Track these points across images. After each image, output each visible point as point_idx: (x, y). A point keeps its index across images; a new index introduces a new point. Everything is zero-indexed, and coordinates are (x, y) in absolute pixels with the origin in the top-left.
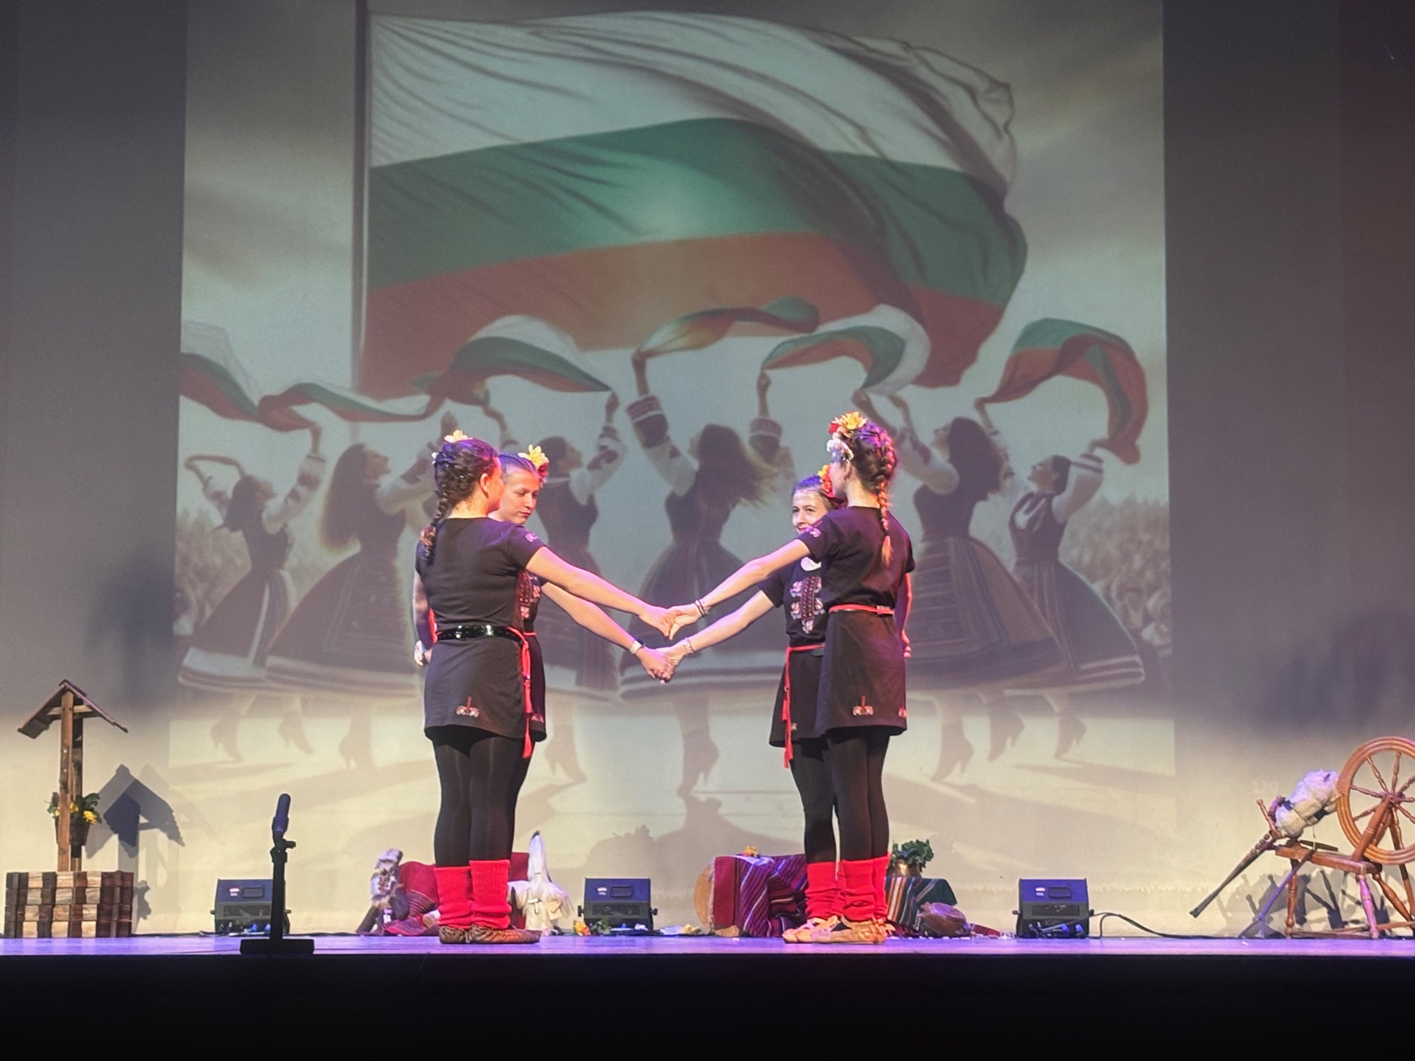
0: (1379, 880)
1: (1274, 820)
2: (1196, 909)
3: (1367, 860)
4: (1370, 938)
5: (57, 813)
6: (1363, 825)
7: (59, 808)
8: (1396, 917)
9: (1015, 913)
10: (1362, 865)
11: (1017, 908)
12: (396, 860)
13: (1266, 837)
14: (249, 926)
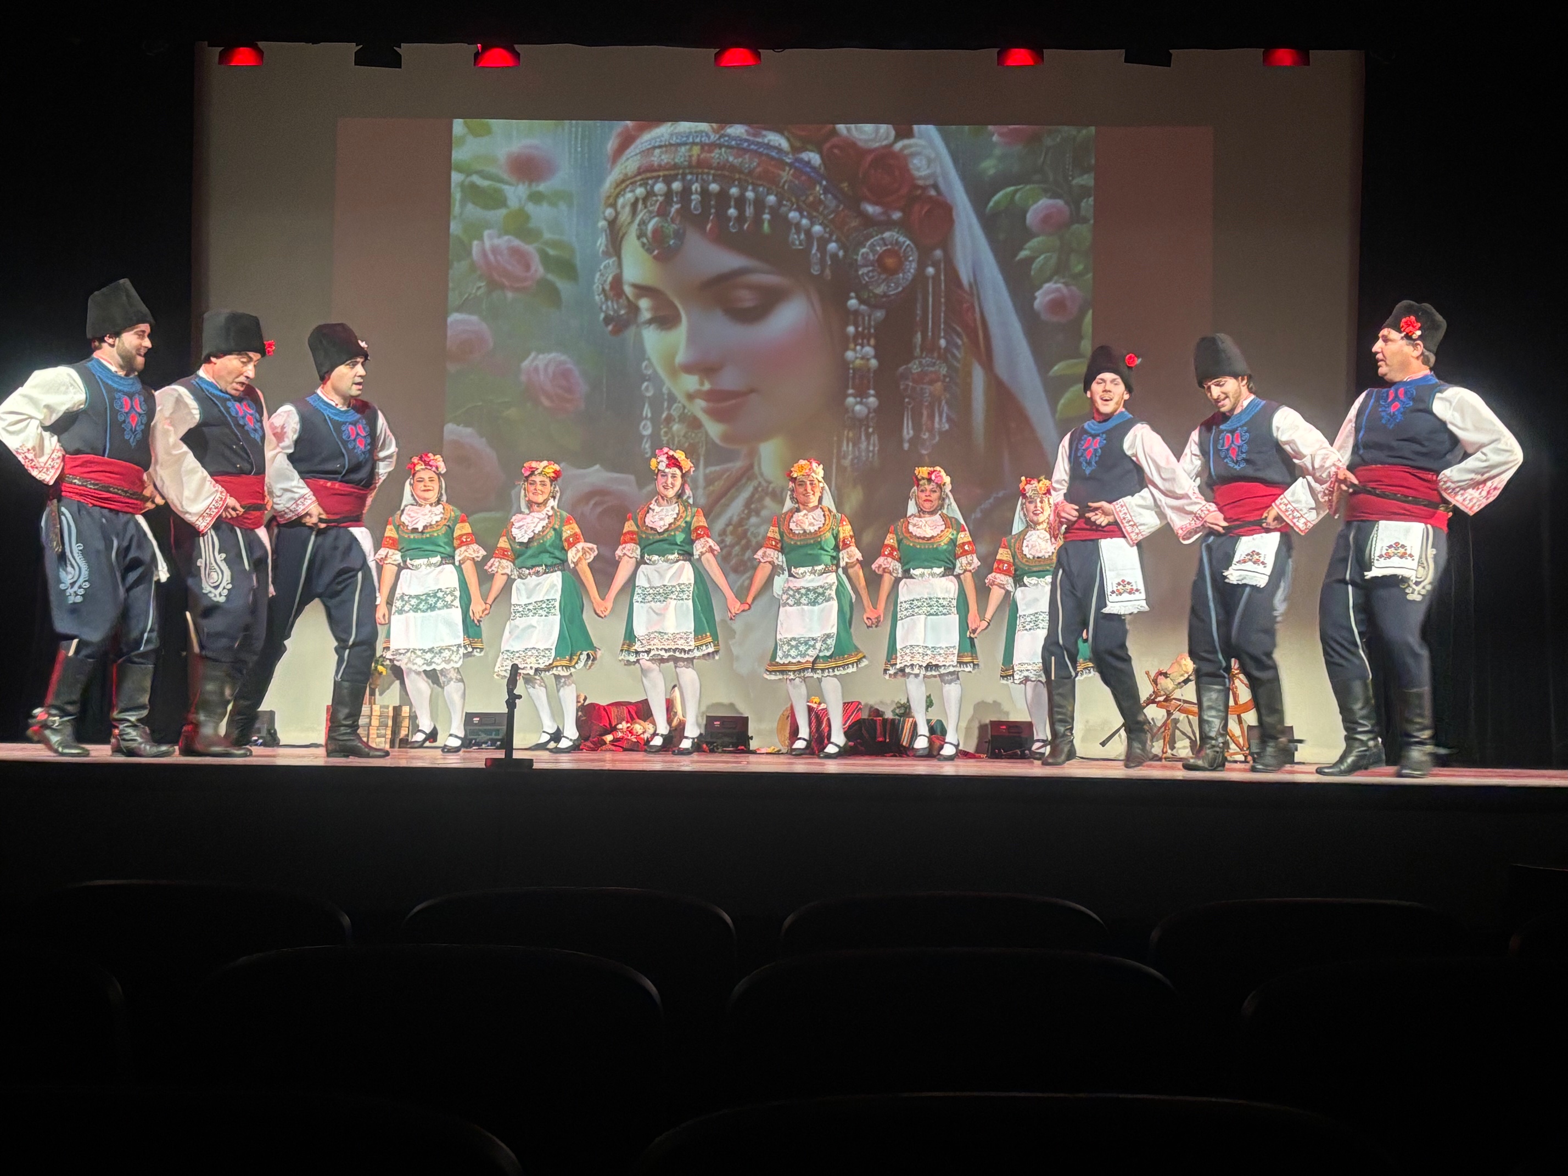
1: (1157, 685)
2: (1104, 742)
9: (987, 742)
11: (989, 739)
14: (486, 743)
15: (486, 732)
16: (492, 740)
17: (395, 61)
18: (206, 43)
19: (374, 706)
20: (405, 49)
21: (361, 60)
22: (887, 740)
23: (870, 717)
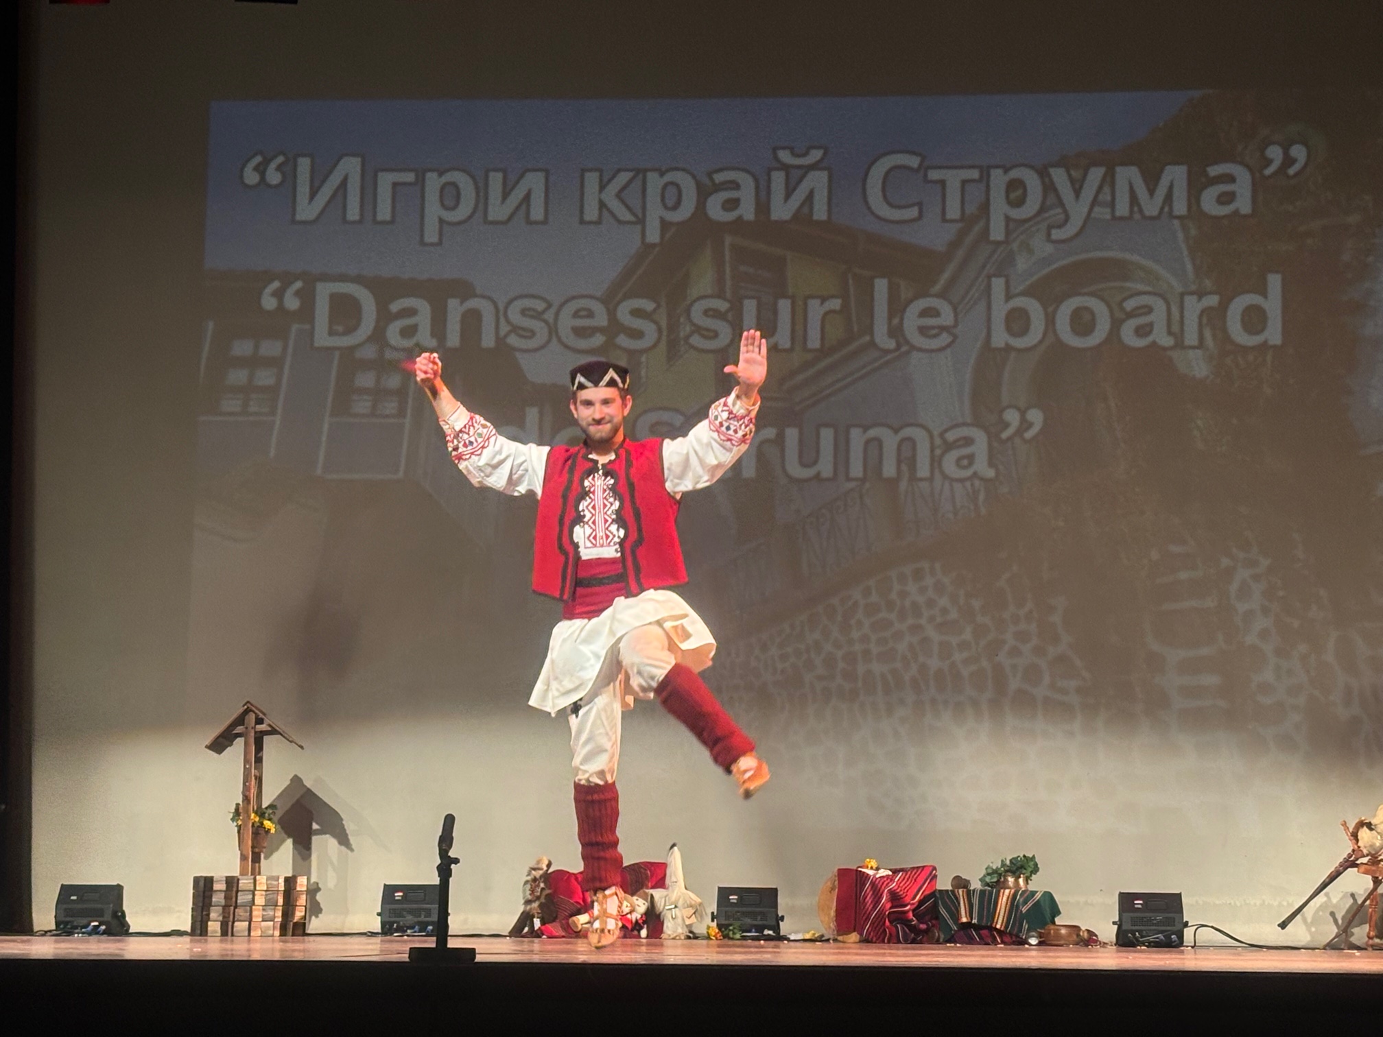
1: (1357, 841)
2: (1284, 922)
5: (240, 823)
7: (241, 818)
9: (1114, 923)
11: (1117, 919)
12: (545, 868)
13: (1350, 856)
14: (412, 927)
15: (411, 912)
16: (419, 923)
19: (258, 877)
22: (974, 921)
23: (950, 888)
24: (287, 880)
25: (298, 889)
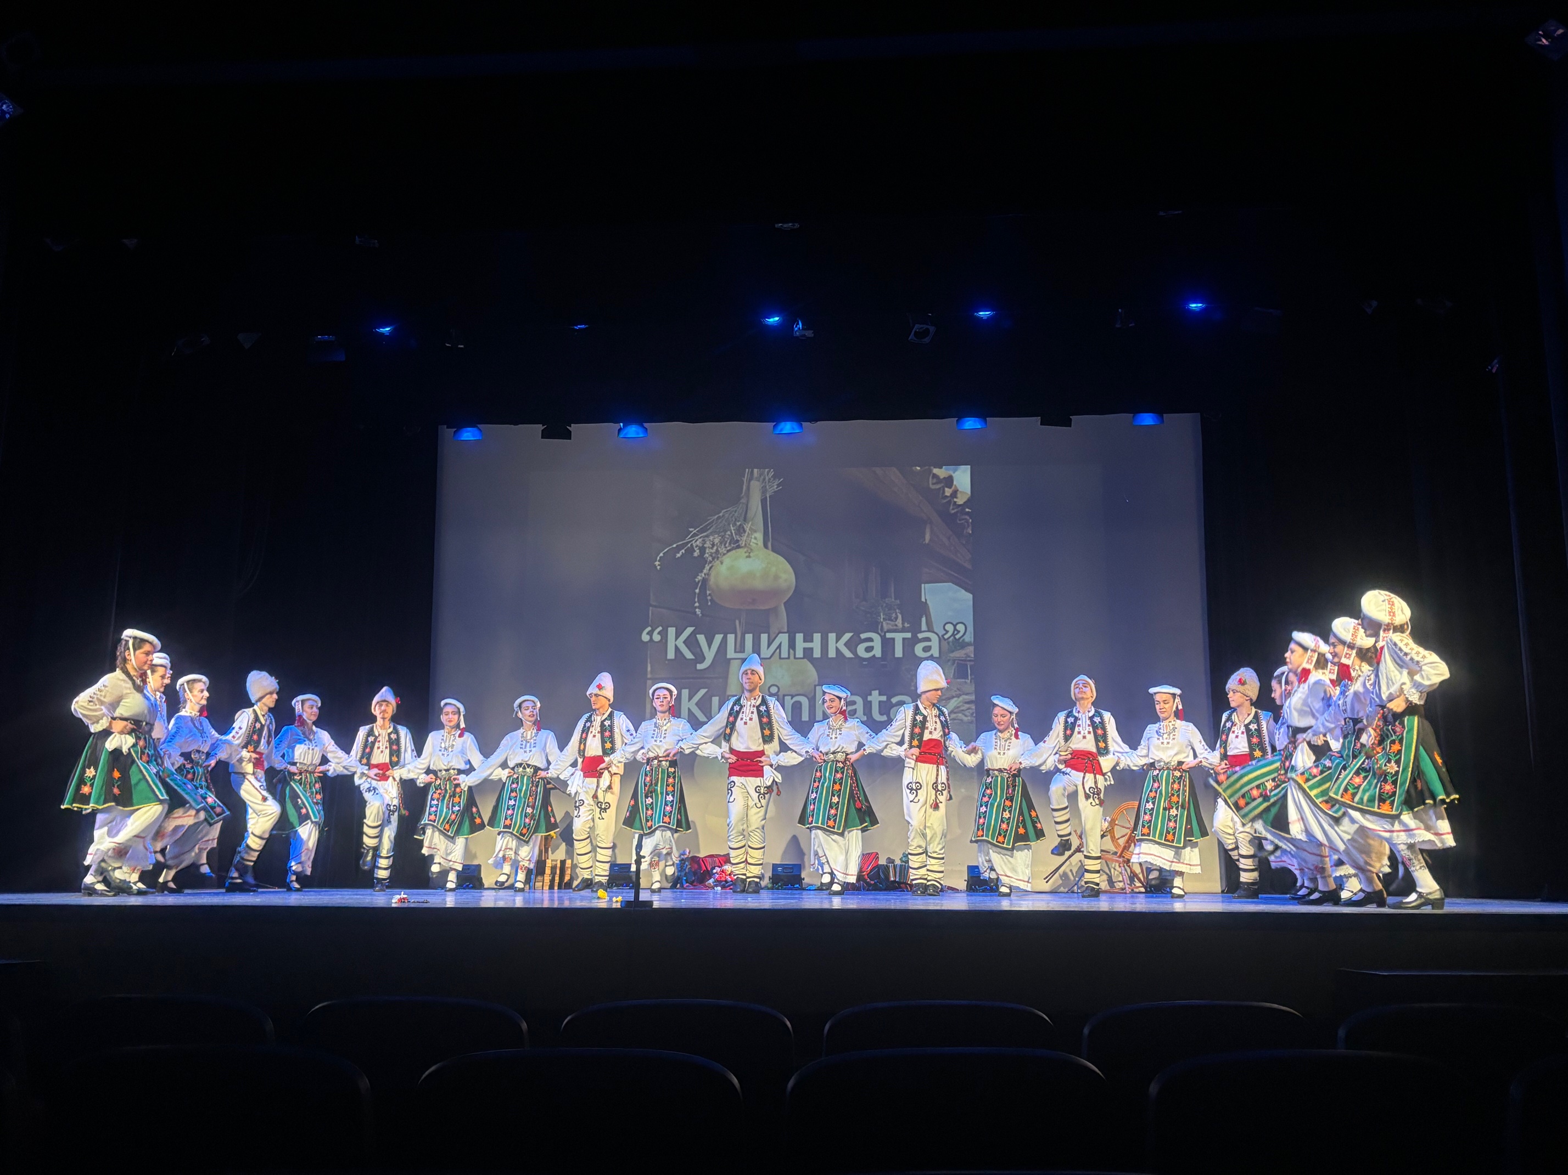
0: (1129, 866)
1: (1082, 839)
2: (1047, 877)
3: (1124, 857)
4: (1126, 893)
6: (1122, 842)
8: (1138, 884)
9: (965, 880)
10: (1121, 860)
11: (967, 879)
12: (687, 854)
13: (1078, 847)
14: (622, 888)
17: (568, 435)
18: (446, 426)
20: (574, 428)
21: (545, 435)
22: (897, 880)
23: (885, 864)
24: (561, 861)
25: (567, 866)
